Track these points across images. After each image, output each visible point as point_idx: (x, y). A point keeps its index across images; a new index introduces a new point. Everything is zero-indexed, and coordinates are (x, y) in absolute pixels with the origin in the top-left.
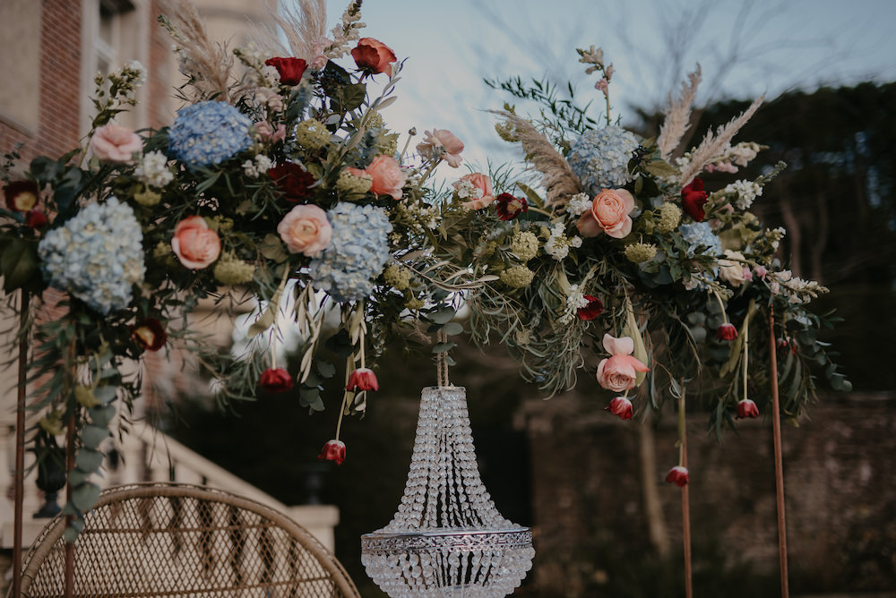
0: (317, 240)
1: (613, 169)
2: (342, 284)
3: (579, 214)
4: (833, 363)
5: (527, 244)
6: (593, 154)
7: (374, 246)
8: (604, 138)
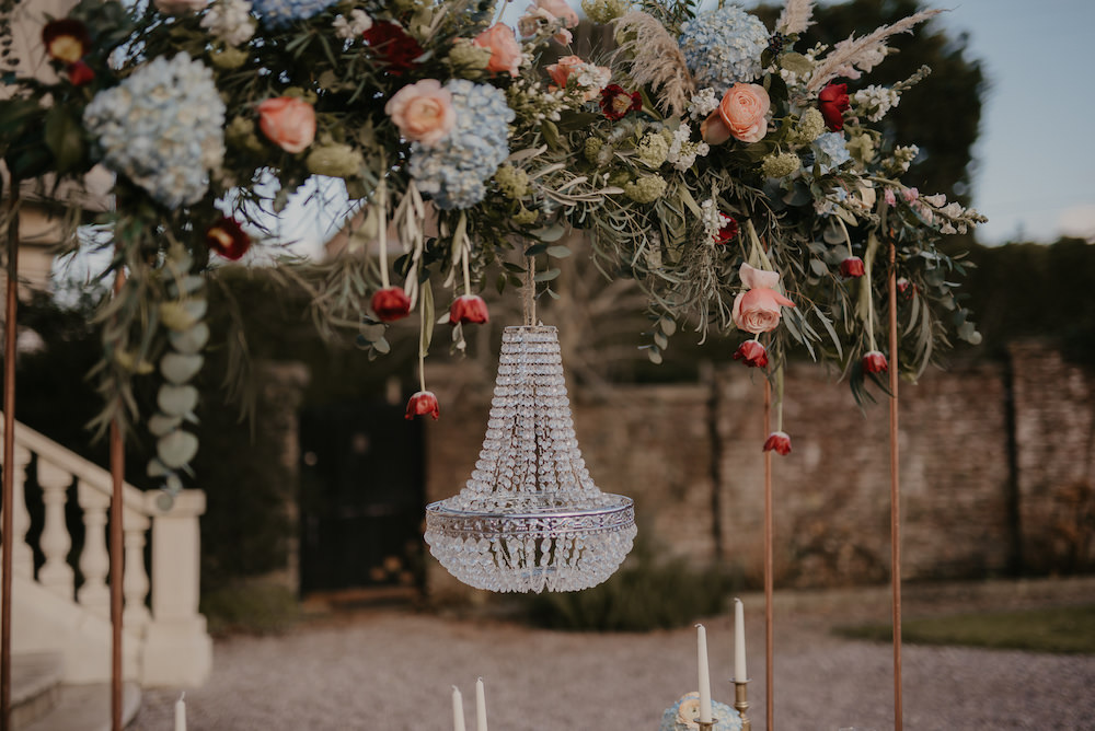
0: (440, 126)
1: (741, 61)
2: (454, 185)
3: (705, 114)
4: (962, 307)
5: (658, 149)
6: (715, 40)
7: (496, 137)
8: (728, 22)
